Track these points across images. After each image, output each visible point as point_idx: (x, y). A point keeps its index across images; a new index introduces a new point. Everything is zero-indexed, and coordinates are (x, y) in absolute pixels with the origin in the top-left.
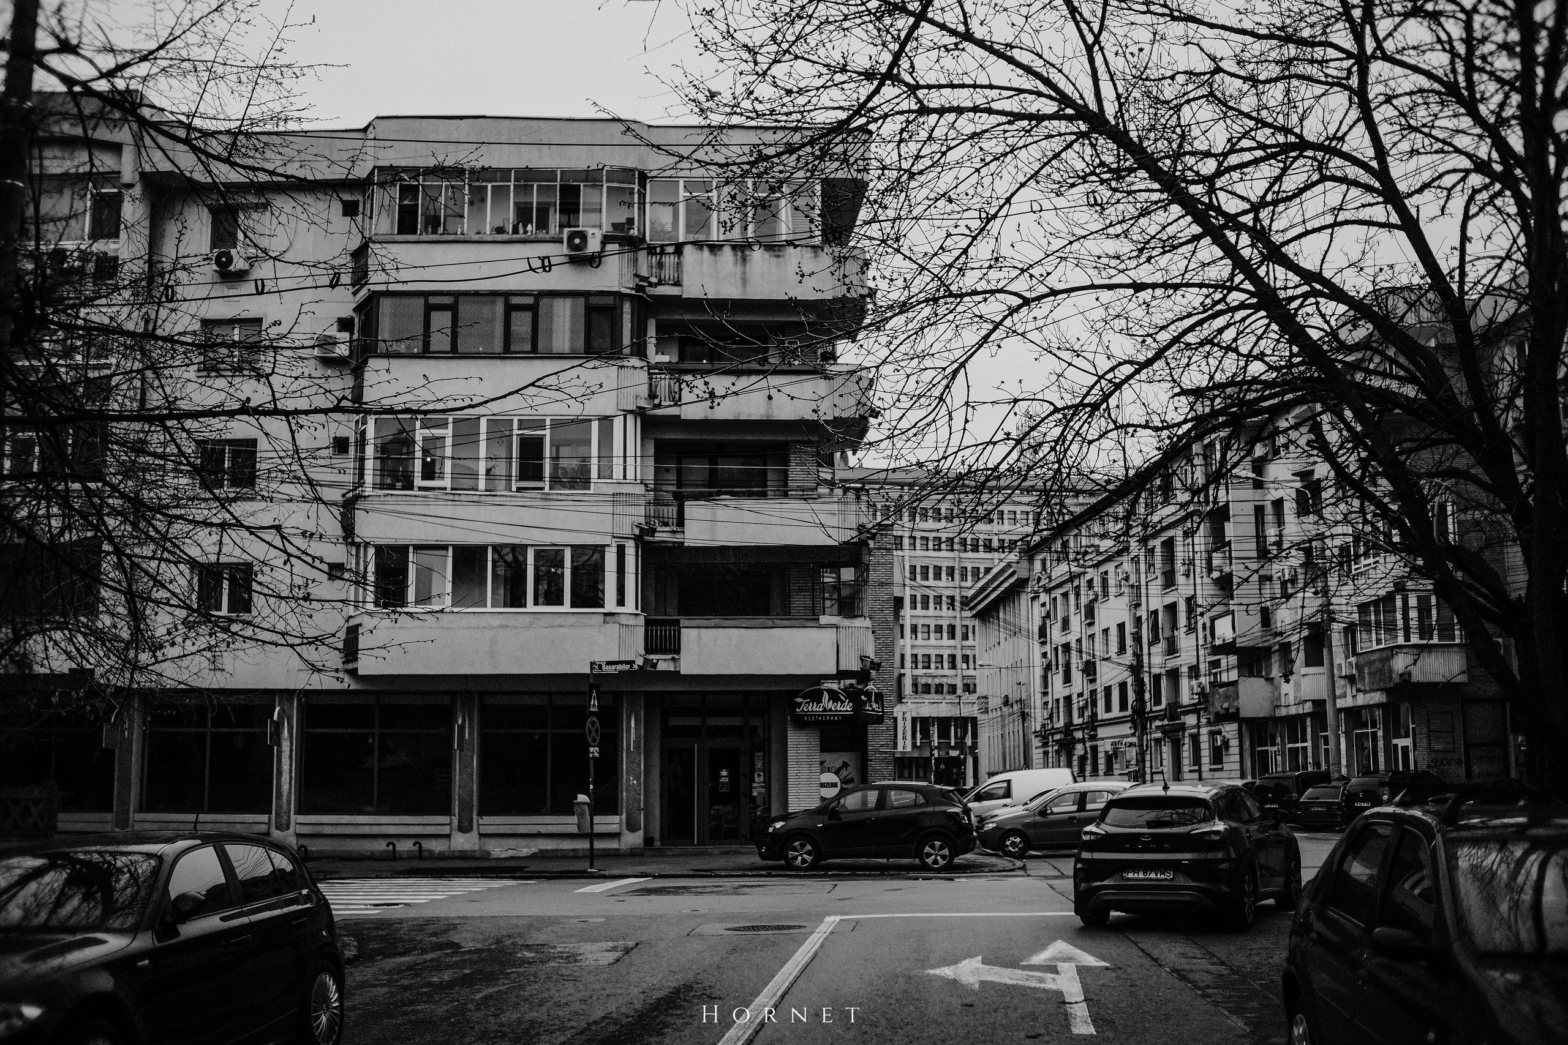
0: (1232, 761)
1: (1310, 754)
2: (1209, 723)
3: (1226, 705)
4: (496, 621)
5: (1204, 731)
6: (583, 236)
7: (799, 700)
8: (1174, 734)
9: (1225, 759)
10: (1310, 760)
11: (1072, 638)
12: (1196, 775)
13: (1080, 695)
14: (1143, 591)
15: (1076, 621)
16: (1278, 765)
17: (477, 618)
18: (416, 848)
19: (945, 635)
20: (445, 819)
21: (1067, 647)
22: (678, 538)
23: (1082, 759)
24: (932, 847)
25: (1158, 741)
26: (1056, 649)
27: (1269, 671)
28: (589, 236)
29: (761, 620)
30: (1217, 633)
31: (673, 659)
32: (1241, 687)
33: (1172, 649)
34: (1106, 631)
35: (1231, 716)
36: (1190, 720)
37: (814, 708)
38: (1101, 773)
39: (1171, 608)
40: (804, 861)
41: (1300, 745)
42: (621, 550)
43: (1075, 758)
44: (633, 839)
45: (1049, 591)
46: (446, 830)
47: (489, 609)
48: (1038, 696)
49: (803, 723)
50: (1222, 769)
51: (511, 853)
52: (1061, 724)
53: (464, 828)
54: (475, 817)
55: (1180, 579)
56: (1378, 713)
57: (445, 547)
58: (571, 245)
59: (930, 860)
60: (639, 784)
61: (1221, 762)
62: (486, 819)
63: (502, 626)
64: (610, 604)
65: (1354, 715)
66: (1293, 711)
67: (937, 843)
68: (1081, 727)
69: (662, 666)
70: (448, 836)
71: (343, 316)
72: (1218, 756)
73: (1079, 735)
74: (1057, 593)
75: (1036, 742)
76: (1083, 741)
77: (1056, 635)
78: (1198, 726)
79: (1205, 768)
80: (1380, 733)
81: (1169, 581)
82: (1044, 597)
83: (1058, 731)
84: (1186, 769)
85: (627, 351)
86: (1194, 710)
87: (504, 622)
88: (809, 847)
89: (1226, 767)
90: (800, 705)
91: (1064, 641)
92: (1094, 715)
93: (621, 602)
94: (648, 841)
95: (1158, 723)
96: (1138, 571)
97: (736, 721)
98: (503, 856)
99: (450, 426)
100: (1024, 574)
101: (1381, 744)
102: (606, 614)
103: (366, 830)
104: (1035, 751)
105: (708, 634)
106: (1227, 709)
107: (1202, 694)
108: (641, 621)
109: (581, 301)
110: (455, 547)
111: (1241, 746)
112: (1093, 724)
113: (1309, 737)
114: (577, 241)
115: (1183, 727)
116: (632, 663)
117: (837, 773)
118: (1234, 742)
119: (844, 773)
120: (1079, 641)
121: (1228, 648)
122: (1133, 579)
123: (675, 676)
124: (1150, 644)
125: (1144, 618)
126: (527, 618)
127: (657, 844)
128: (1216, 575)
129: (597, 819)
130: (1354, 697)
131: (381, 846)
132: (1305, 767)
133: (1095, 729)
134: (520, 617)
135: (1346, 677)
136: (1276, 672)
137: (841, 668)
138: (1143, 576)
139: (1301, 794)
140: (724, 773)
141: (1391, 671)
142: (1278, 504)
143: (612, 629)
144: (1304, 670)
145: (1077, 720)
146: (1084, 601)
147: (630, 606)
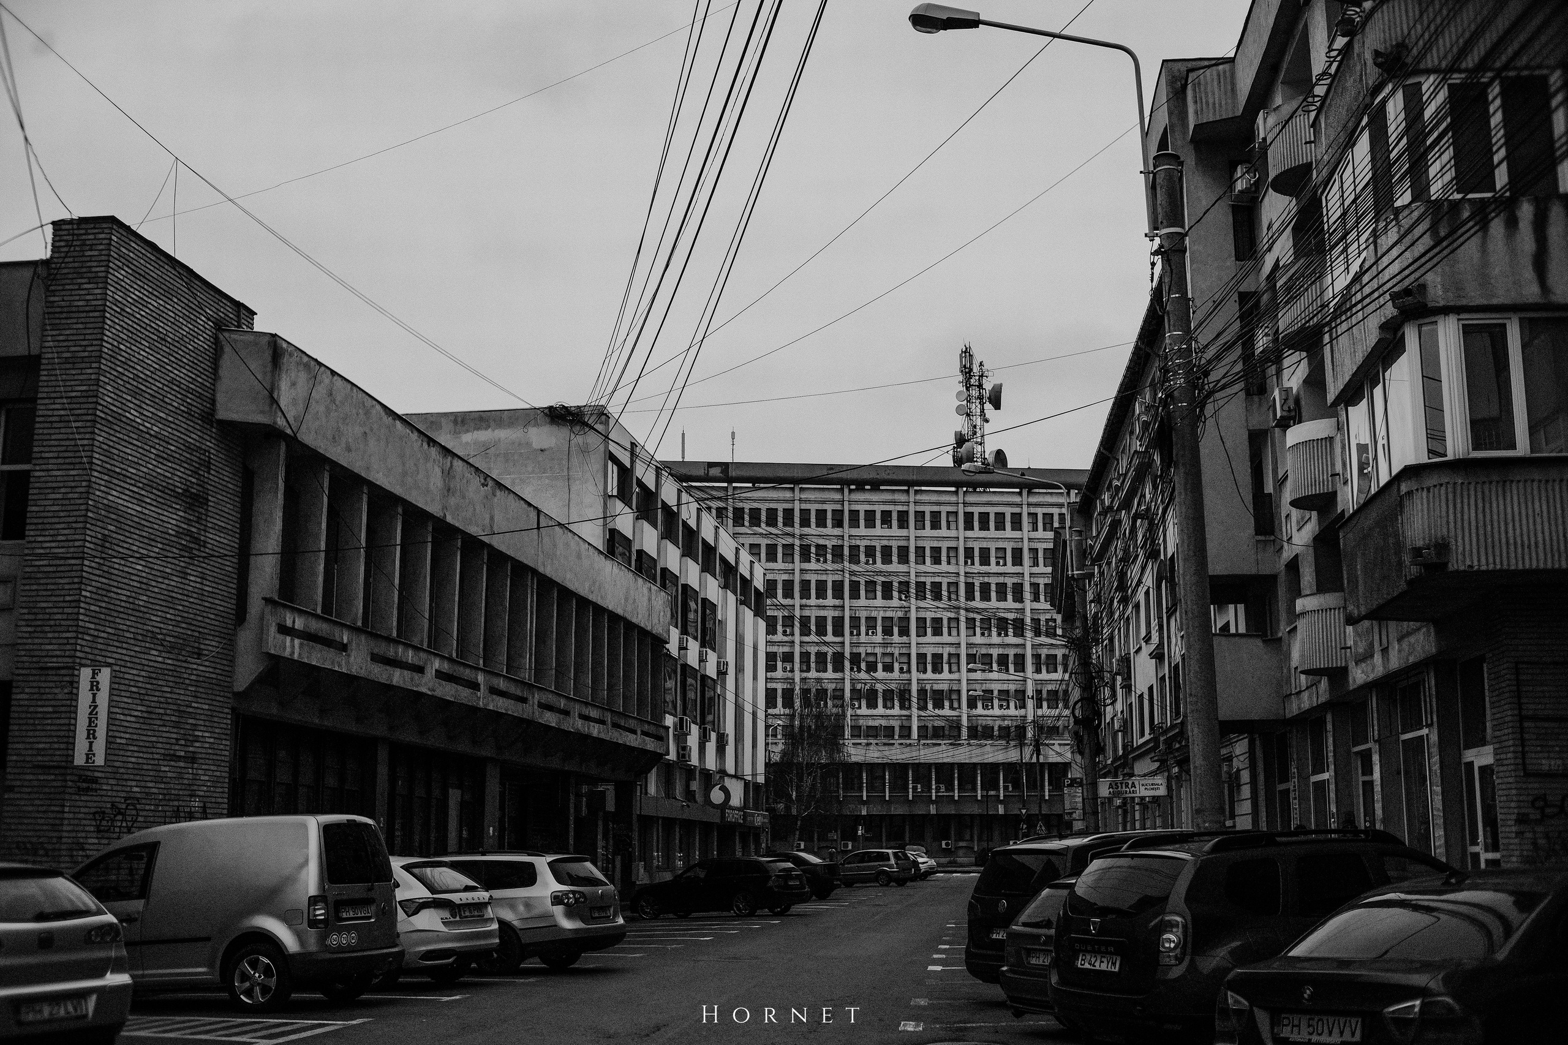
56: (1432, 681)
66: (1307, 701)
118: (1246, 776)
130: (1385, 654)
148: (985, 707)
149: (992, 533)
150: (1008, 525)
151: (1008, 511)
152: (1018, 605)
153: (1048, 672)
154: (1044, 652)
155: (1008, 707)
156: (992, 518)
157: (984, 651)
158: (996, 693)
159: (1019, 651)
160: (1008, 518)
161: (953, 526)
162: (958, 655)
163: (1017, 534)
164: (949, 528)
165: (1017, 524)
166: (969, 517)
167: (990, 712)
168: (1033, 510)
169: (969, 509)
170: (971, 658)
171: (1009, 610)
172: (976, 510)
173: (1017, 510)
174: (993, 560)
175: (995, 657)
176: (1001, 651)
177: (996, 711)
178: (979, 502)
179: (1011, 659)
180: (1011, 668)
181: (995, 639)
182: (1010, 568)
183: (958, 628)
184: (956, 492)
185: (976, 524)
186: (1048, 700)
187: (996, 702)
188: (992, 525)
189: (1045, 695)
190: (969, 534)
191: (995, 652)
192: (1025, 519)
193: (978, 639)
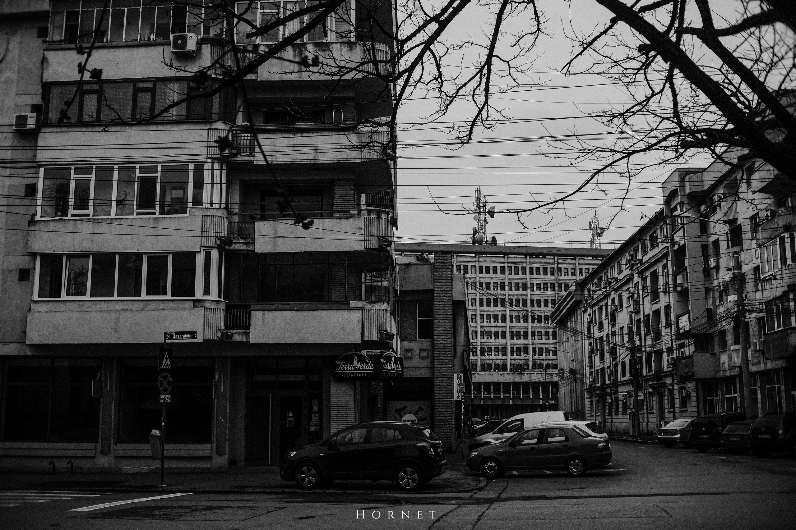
0: (693, 406)
1: (738, 401)
2: (679, 383)
3: (686, 371)
4: (119, 306)
5: (676, 387)
6: (184, 39)
7: (338, 362)
8: (659, 390)
9: (688, 405)
10: (739, 405)
11: (604, 333)
12: (672, 415)
13: (609, 367)
14: (641, 303)
15: (606, 324)
16: (720, 409)
17: (106, 304)
18: (69, 466)
19: (551, 337)
20: (93, 446)
21: (601, 338)
22: (251, 248)
23: (611, 405)
24: (405, 472)
25: (650, 394)
26: (596, 340)
27: (713, 349)
28: (188, 38)
29: (308, 304)
30: (681, 325)
31: (245, 333)
32: (695, 359)
33: (658, 337)
34: (622, 329)
35: (689, 378)
36: (669, 381)
37: (349, 368)
38: (620, 413)
39: (657, 313)
40: (310, 482)
41: (733, 395)
42: (208, 257)
43: (607, 404)
44: (221, 461)
45: (592, 307)
46: (92, 453)
47: (116, 298)
48: (587, 368)
49: (341, 379)
50: (686, 411)
51: (136, 470)
52: (599, 384)
53: (105, 452)
54: (112, 444)
55: (662, 295)
56: (782, 374)
57: (86, 256)
58: (176, 46)
59: (402, 483)
60: (225, 422)
61: (686, 407)
62: (120, 446)
63: (124, 310)
64: (199, 294)
65: (766, 375)
66: (728, 373)
67: (409, 470)
68: (609, 386)
69: (237, 338)
70: (94, 457)
71: (35, 103)
72: (684, 402)
73: (609, 391)
74: (596, 308)
75: (586, 395)
76: (610, 394)
77: (596, 333)
78: (673, 384)
79: (677, 410)
80: (783, 387)
81: (655, 297)
82: (589, 311)
83: (598, 388)
84: (666, 411)
85: (215, 116)
86: (670, 374)
87: (125, 307)
88: (314, 471)
89: (689, 409)
90: (338, 366)
91: (599, 336)
92: (616, 379)
93: (207, 291)
94: (233, 462)
95: (650, 383)
96: (638, 293)
97: (300, 378)
98: (131, 472)
99: (94, 172)
100: (579, 298)
101: (783, 394)
102: (195, 301)
103: (40, 453)
104: (586, 400)
105: (270, 315)
106: (687, 373)
107: (674, 364)
108: (222, 306)
109: (185, 84)
110: (95, 255)
111: (697, 396)
112: (616, 384)
113: (738, 390)
114: (180, 42)
115: (664, 385)
116: (194, 333)
117: (415, 414)
118: (694, 394)
119: (420, 414)
120: (608, 335)
121: (687, 335)
122: (636, 296)
123: (247, 344)
124: (646, 335)
125: (642, 319)
126: (141, 305)
127: (241, 464)
128: (679, 289)
129: (167, 447)
130: (765, 364)
131: (45, 464)
132: (736, 410)
133: (617, 387)
134: (136, 304)
135: (759, 351)
136: (717, 350)
137: (366, 338)
138: (641, 295)
139: (724, 427)
140: (291, 415)
141: (787, 345)
142: (716, 243)
143: (199, 312)
144: (733, 347)
145: (607, 382)
146: (610, 311)
147: (214, 295)
148: (488, 355)
149: (492, 275)
150: (499, 272)
151: (499, 265)
152: (503, 309)
153: (517, 339)
154: (515, 330)
155: (499, 355)
156: (491, 268)
157: (488, 329)
158: (493, 349)
159: (504, 329)
160: (499, 269)
161: (474, 272)
162: (476, 332)
163: (502, 276)
164: (472, 273)
165: (503, 271)
166: (481, 268)
167: (491, 357)
168: (510, 265)
169: (481, 264)
170: (482, 333)
171: (499, 311)
172: (484, 265)
173: (502, 265)
174: (492, 288)
175: (493, 333)
176: (495, 329)
177: (493, 357)
178: (486, 261)
179: (500, 333)
180: (500, 337)
181: (493, 324)
182: (499, 291)
183: (476, 319)
184: (475, 257)
185: (484, 271)
186: (516, 352)
187: (493, 353)
188: (491, 271)
189: (515, 350)
190: (481, 275)
191: (493, 330)
192: (506, 269)
193: (485, 324)
